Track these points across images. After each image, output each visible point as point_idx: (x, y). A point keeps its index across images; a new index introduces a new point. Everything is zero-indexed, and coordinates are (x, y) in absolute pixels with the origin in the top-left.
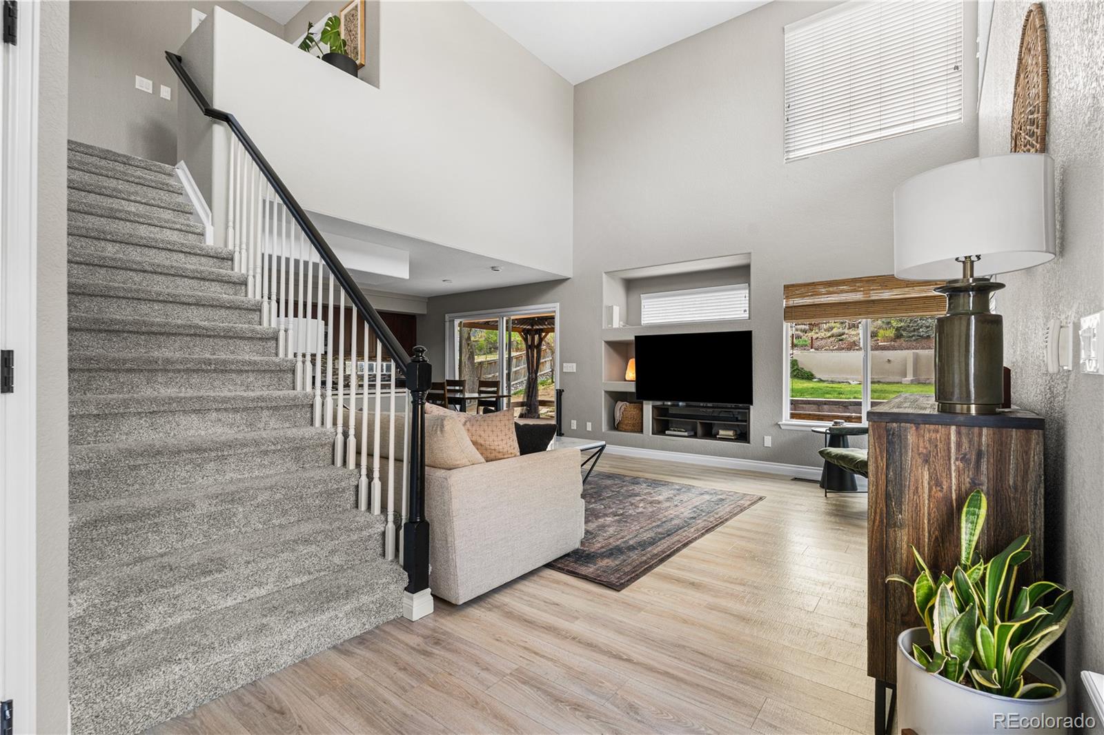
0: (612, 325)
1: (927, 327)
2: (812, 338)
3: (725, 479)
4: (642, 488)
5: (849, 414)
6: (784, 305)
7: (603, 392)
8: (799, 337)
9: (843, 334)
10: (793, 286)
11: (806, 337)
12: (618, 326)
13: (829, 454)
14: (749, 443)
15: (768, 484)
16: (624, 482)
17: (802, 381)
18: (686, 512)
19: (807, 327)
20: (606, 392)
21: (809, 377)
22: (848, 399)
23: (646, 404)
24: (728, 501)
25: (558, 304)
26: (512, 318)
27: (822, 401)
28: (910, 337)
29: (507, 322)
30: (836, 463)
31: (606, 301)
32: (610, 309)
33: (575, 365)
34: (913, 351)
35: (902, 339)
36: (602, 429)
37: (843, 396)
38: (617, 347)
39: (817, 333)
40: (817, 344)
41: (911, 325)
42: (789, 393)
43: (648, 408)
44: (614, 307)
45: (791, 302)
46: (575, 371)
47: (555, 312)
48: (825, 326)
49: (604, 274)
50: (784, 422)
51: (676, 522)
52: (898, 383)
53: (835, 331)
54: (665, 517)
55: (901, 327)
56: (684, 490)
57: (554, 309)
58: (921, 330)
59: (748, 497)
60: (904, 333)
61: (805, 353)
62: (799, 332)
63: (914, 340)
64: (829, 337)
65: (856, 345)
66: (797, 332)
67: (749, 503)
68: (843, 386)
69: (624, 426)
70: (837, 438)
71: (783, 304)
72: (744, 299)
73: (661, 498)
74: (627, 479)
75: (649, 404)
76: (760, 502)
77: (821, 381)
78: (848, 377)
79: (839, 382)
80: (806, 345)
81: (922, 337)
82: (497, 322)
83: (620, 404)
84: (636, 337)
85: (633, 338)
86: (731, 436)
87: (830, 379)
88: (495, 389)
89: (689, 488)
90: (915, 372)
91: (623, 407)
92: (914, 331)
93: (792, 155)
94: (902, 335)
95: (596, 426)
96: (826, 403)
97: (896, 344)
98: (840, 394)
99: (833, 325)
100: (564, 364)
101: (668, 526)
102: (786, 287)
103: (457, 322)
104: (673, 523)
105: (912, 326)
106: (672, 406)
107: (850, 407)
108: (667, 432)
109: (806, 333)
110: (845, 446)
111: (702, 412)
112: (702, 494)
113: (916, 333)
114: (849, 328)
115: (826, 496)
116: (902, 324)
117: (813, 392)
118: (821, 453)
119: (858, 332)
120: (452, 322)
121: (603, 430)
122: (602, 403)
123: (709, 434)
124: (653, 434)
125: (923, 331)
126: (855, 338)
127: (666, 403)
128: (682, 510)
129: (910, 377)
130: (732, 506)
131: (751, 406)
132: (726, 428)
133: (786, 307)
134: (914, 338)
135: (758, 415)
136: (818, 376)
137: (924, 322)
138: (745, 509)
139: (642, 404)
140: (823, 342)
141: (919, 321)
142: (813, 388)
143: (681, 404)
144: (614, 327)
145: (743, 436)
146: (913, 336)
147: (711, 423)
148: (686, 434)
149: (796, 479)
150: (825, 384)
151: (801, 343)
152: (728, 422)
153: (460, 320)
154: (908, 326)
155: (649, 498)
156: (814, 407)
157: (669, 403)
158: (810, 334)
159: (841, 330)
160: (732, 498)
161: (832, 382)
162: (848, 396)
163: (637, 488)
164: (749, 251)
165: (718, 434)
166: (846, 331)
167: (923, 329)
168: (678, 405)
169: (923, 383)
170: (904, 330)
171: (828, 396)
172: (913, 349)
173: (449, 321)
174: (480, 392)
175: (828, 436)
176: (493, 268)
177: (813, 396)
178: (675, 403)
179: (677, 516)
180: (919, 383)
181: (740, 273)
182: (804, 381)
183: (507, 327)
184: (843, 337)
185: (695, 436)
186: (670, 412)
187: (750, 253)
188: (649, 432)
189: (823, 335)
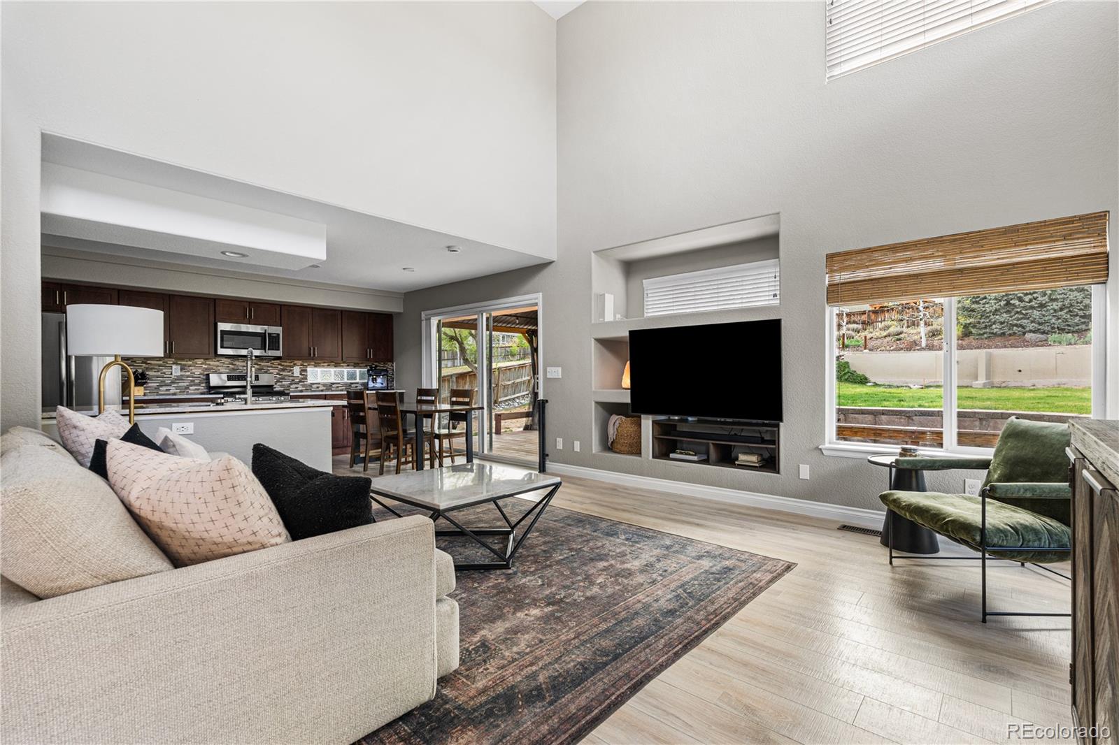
0: (604, 318)
1: (1002, 323)
2: (865, 337)
3: (742, 527)
4: (615, 545)
5: (915, 428)
6: (827, 283)
7: (593, 403)
8: (850, 337)
9: (901, 333)
10: (839, 254)
11: (859, 338)
12: (612, 320)
13: (896, 502)
14: (778, 473)
15: (804, 536)
16: (595, 531)
17: (854, 386)
18: (663, 597)
19: (860, 326)
20: (597, 403)
21: (863, 381)
22: (912, 407)
23: (646, 419)
24: (737, 572)
25: (541, 294)
26: (494, 314)
27: (880, 410)
28: (980, 334)
29: (488, 319)
30: (908, 517)
31: (596, 288)
32: (601, 298)
33: (560, 369)
34: (985, 350)
35: (971, 338)
36: (592, 450)
37: (905, 404)
38: (608, 344)
39: (871, 333)
40: (871, 344)
41: (982, 321)
42: (835, 400)
43: (647, 423)
44: (606, 295)
45: (837, 278)
46: (560, 377)
47: (536, 304)
48: (880, 325)
49: (593, 254)
50: (827, 445)
51: (640, 622)
52: (967, 387)
53: (892, 330)
54: (628, 608)
55: (970, 324)
56: (676, 547)
57: (536, 301)
58: (994, 326)
59: (769, 566)
60: (974, 331)
61: (858, 354)
62: (850, 332)
63: (986, 338)
64: (885, 337)
65: (916, 345)
66: (847, 332)
67: (769, 576)
68: (903, 391)
69: (619, 446)
70: (907, 476)
71: (825, 281)
72: (774, 279)
73: (635, 564)
74: (603, 525)
75: (649, 419)
76: (787, 576)
77: (876, 385)
78: (908, 380)
79: (898, 387)
80: (859, 346)
81: (995, 334)
82: (476, 320)
83: (614, 418)
84: (631, 332)
85: (628, 334)
86: (754, 462)
87: (887, 384)
88: (467, 400)
89: (685, 543)
90: (988, 376)
91: (618, 422)
92: (986, 327)
93: (837, 71)
94: (971, 332)
95: (586, 445)
96: (883, 413)
97: (964, 343)
98: (900, 401)
99: (889, 323)
100: (548, 369)
101: (626, 630)
102: (830, 257)
103: (434, 322)
104: (635, 623)
105: (983, 323)
106: (679, 420)
107: (914, 418)
108: (672, 455)
109: (858, 332)
110: (920, 488)
111: (716, 430)
112: (700, 557)
113: (988, 330)
114: (908, 327)
115: (891, 563)
116: (972, 320)
117: (867, 398)
118: (884, 498)
119: (918, 330)
120: (428, 320)
121: (594, 452)
122: (592, 417)
123: (727, 458)
124: (653, 457)
125: (996, 328)
126: (915, 337)
127: (672, 418)
128: (659, 592)
129: (982, 380)
130: (740, 584)
131: (781, 424)
132: (750, 452)
133: (830, 285)
134: (985, 335)
135: (790, 434)
136: (872, 379)
137: (997, 317)
138: (761, 589)
139: (640, 417)
140: (878, 342)
141: (992, 317)
142: (867, 394)
143: (690, 419)
144: (607, 320)
145: (770, 463)
146: (984, 333)
147: (731, 445)
148: (695, 458)
149: (845, 528)
150: (881, 389)
151: (853, 343)
152: (751, 442)
153: (439, 318)
154: (979, 323)
155: (618, 566)
156: (870, 417)
157: (676, 418)
158: (863, 334)
159: (899, 329)
160: (744, 566)
161: (890, 386)
162: (911, 404)
163: (609, 544)
164: (777, 211)
165: (737, 459)
166: (905, 330)
167: (998, 326)
168: (686, 421)
169: (997, 387)
170: (974, 327)
171: (886, 403)
172: (985, 348)
173: (426, 320)
174: (453, 403)
175: (894, 470)
176: (448, 247)
177: (868, 403)
178: (685, 417)
179: (647, 607)
180: (993, 387)
181: (766, 245)
182: (857, 386)
183: (487, 325)
184: (901, 336)
185: (706, 462)
186: (678, 429)
187: (778, 213)
188: (648, 456)
189: (878, 334)
